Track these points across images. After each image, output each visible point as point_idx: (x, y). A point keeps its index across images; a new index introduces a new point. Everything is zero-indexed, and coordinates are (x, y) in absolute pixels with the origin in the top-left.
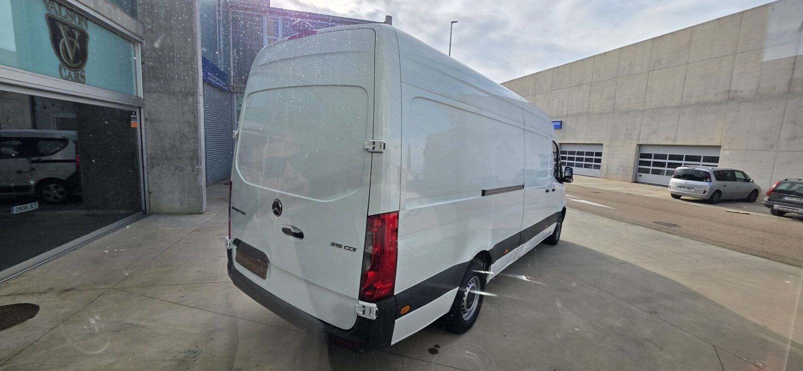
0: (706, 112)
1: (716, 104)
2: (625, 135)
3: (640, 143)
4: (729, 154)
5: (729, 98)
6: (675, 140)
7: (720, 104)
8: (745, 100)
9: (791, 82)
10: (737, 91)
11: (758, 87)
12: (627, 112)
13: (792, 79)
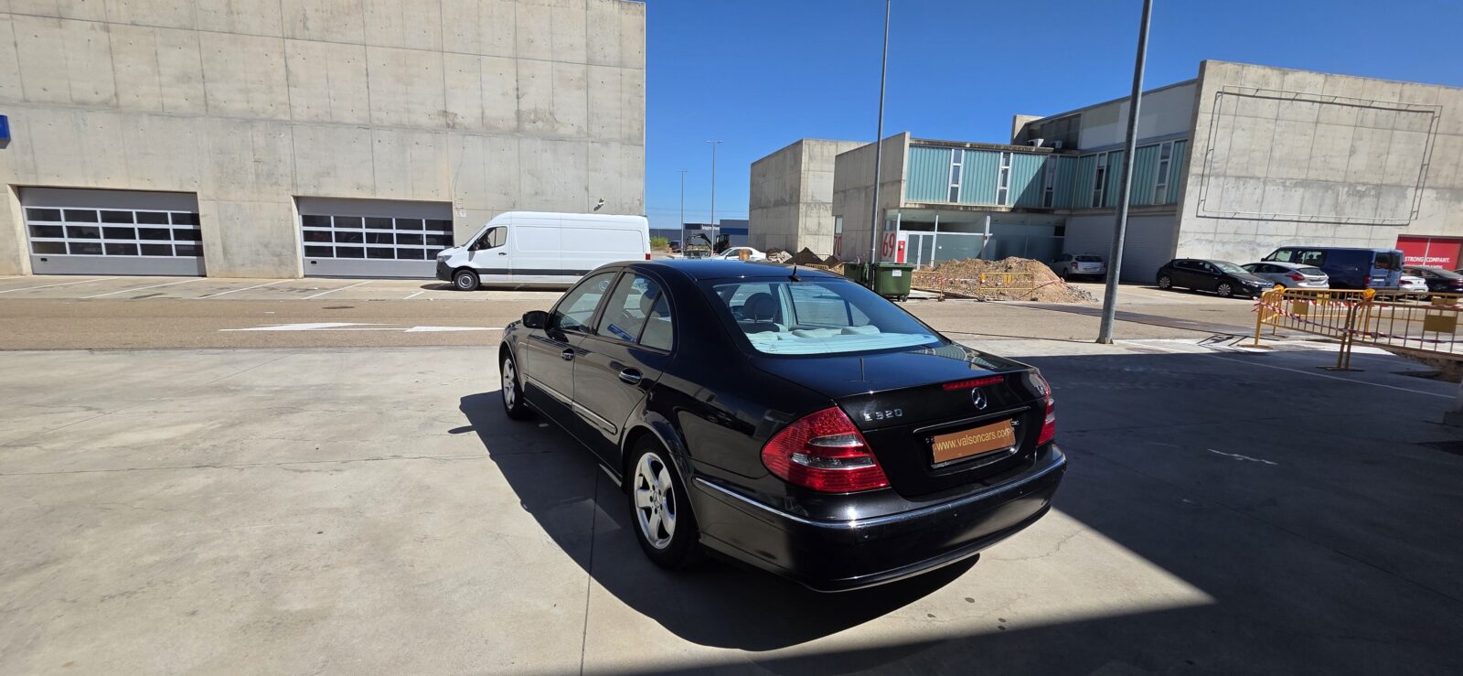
0: (417, 143)
1: (428, 132)
2: (257, 176)
3: (300, 194)
4: (465, 216)
5: (448, 125)
6: (374, 190)
7: (435, 131)
8: (467, 131)
9: (518, 113)
10: (456, 115)
11: (483, 113)
12: (248, 121)
13: (518, 110)
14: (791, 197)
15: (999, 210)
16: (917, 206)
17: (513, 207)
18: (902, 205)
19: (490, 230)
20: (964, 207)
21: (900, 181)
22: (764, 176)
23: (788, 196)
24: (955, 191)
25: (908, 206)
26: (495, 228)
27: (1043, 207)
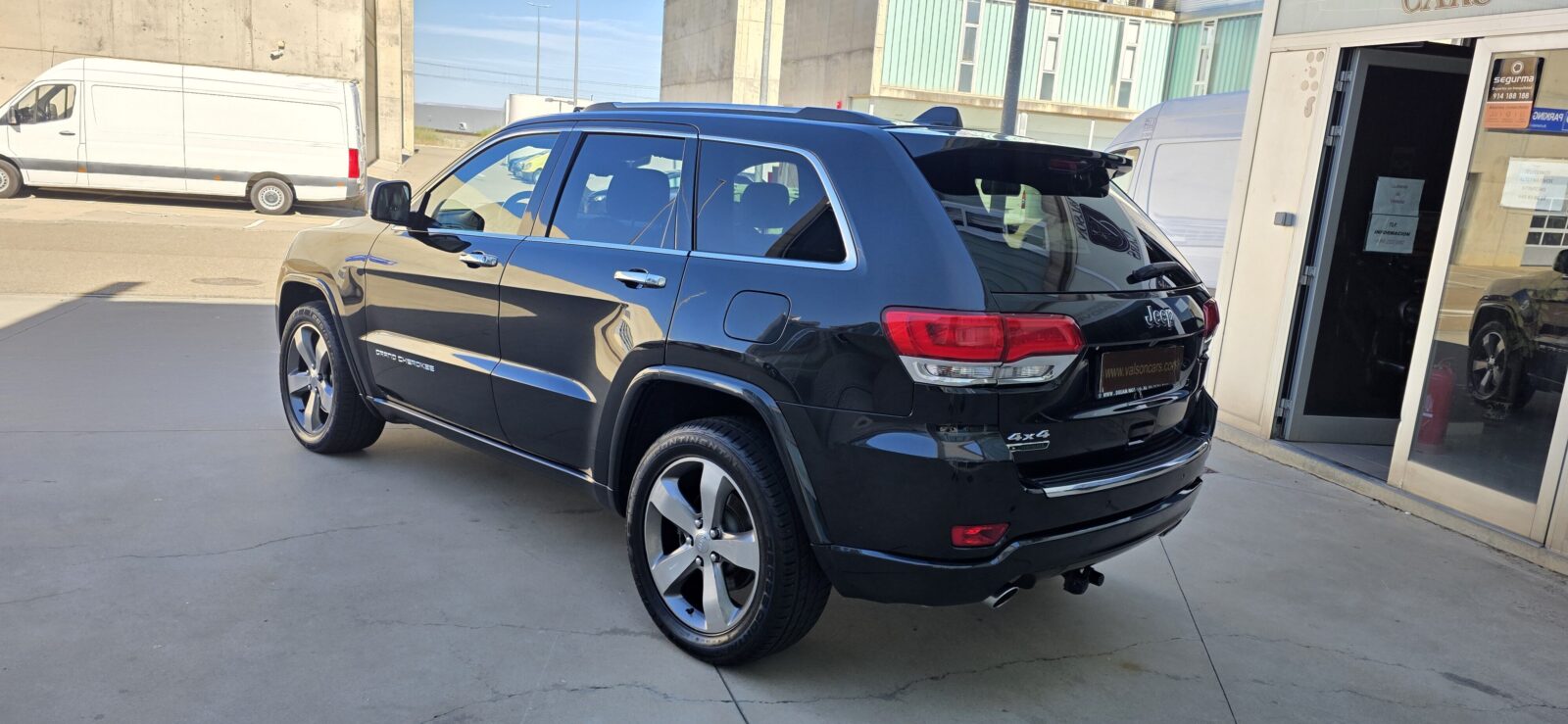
14: (722, 67)
15: (1040, 109)
16: (902, 95)
17: (98, 48)
18: (875, 92)
19: (57, 89)
20: (983, 100)
21: (871, 49)
22: (683, 25)
23: (717, 65)
24: (966, 74)
25: (886, 93)
26: (65, 87)
27: (1115, 107)
